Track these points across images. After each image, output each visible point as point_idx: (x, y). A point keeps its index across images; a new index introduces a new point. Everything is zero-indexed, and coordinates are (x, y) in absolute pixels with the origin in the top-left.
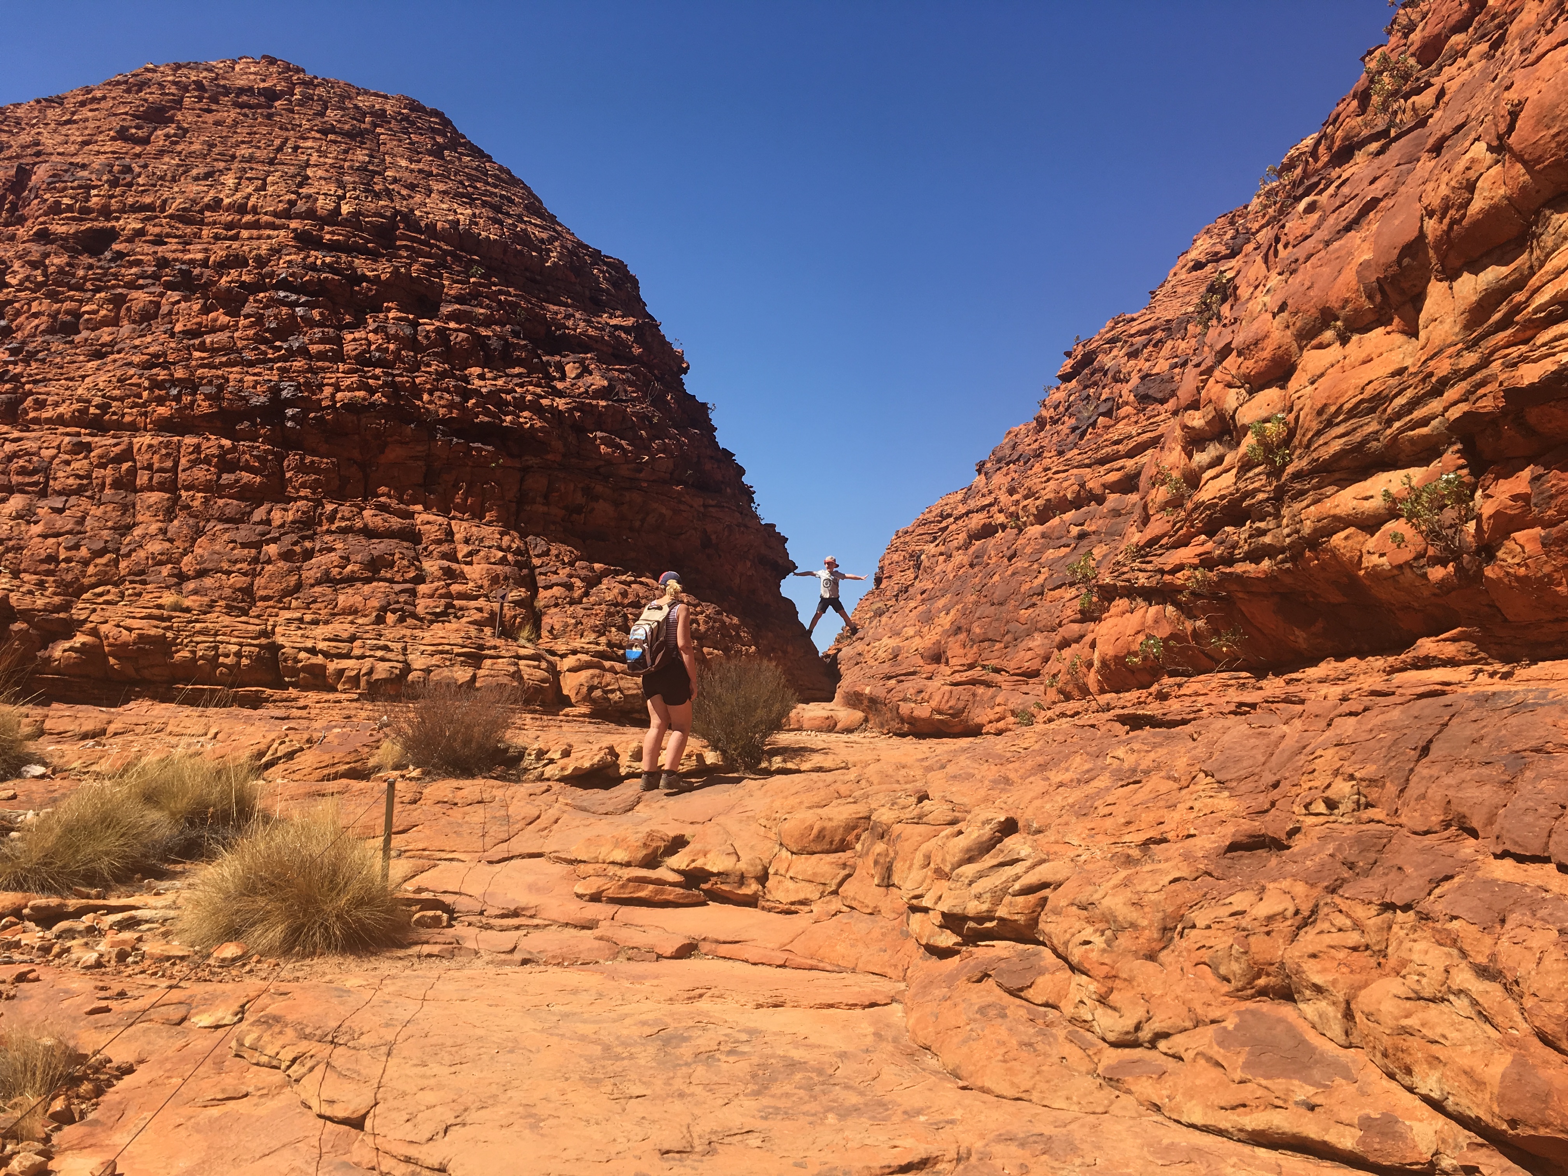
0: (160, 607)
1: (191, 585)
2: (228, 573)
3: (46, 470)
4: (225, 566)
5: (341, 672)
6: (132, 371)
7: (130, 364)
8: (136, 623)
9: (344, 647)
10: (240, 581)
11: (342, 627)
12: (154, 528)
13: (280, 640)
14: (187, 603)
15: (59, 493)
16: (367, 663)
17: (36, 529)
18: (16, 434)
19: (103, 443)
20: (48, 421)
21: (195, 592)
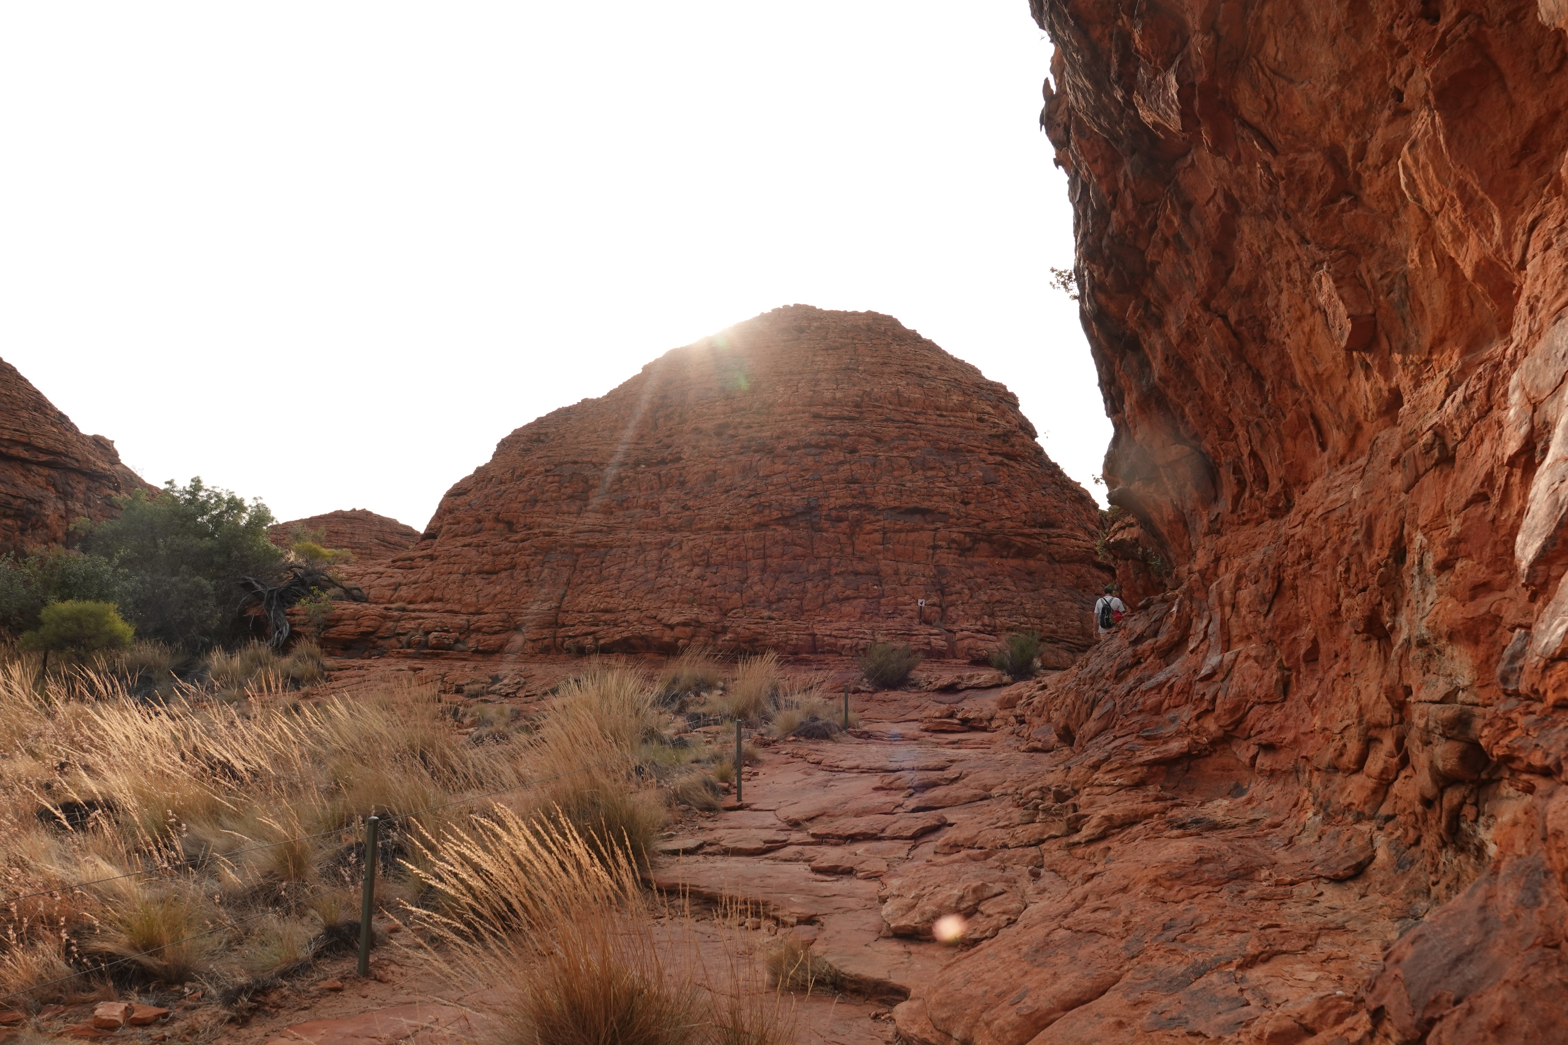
0: (762, 618)
1: (774, 607)
2: (790, 599)
3: (707, 553)
4: (789, 596)
5: (844, 646)
6: (741, 500)
7: (740, 496)
8: (752, 627)
9: (845, 633)
10: (795, 603)
11: (844, 624)
12: (756, 579)
13: (816, 631)
14: (774, 615)
15: (715, 565)
16: (855, 641)
17: (706, 584)
18: (693, 537)
19: (730, 537)
20: (707, 528)
21: (776, 610)
